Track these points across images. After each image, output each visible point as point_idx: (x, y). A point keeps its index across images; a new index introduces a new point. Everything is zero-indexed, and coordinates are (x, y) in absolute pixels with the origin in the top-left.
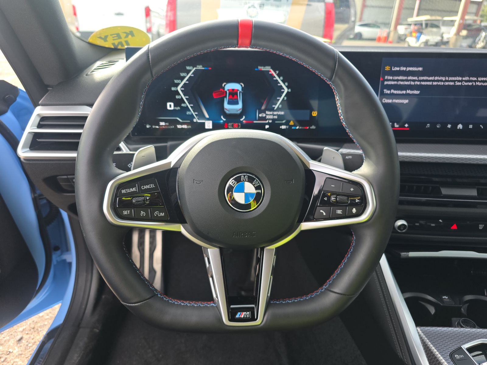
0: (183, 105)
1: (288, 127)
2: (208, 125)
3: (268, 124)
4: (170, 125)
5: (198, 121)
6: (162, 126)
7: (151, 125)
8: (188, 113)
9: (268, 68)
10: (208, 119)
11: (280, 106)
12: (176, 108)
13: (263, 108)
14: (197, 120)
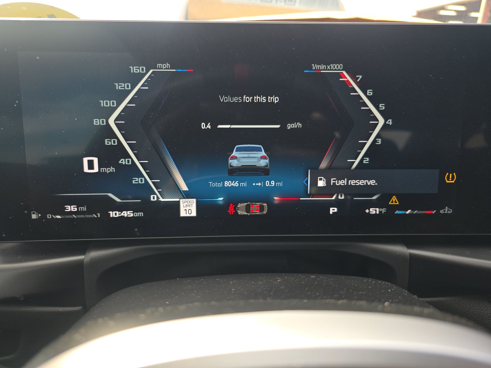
0: (123, 161)
1: (384, 210)
2: (188, 208)
3: (335, 203)
4: (89, 212)
5: (161, 199)
6: (71, 213)
7: (43, 212)
8: (136, 181)
9: (336, 68)
10: (187, 195)
11: (366, 161)
12: (103, 169)
13: (324, 165)
14: (158, 198)
